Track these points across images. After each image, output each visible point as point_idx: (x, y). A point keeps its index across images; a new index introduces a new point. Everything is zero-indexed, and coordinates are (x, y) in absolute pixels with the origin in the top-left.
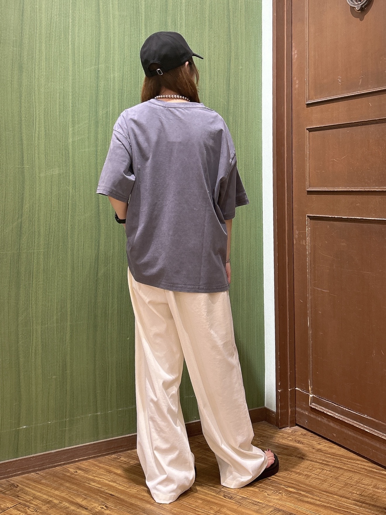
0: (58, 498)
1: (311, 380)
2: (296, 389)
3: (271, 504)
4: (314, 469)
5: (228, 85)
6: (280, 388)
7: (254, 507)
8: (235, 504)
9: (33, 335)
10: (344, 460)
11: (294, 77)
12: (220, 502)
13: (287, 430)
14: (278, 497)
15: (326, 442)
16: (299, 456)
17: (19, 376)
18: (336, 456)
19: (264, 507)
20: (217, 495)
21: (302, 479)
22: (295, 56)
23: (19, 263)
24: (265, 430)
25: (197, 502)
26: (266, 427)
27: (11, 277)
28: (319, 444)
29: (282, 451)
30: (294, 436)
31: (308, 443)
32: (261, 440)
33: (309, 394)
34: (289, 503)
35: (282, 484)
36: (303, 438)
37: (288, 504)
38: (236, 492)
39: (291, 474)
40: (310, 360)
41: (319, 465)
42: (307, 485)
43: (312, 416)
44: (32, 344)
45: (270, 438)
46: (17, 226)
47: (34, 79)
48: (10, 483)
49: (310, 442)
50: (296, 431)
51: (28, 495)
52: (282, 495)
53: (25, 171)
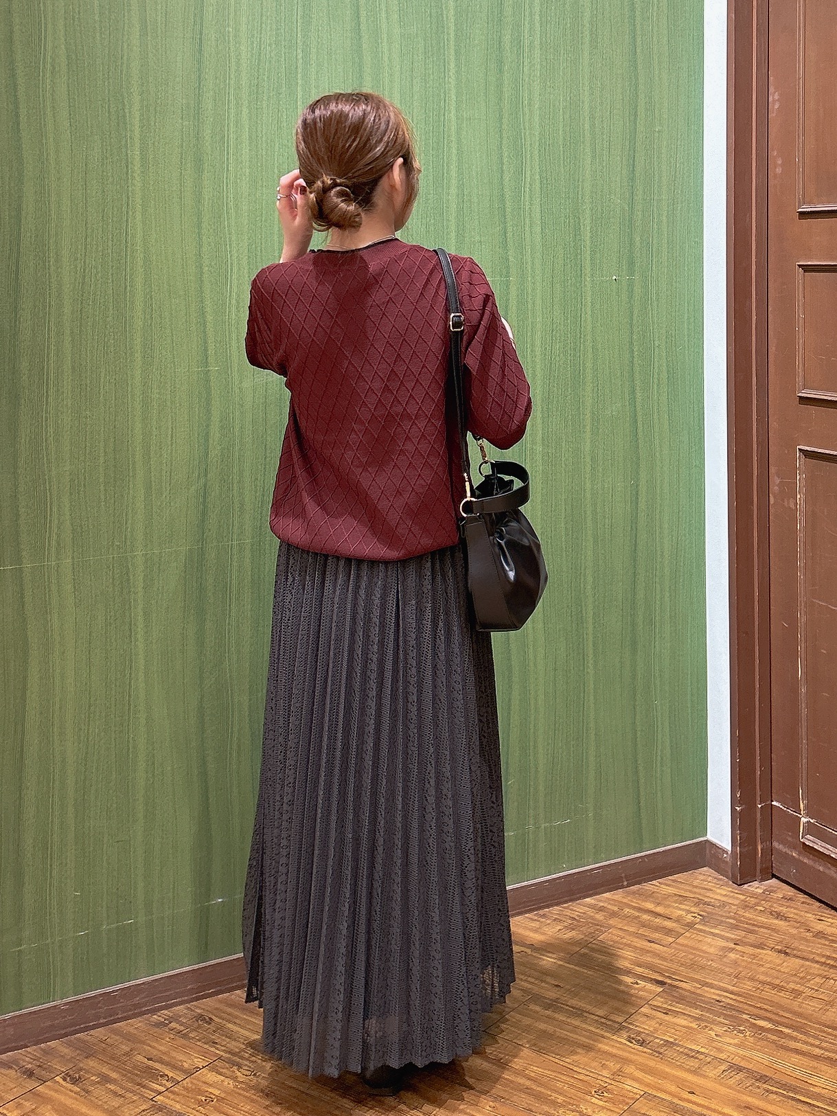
1: (804, 786)
2: (773, 803)
3: (722, 1056)
4: (808, 977)
5: (631, 169)
6: (740, 803)
7: (688, 1063)
8: (650, 1057)
9: (233, 715)
11: (773, 150)
12: (619, 1053)
13: (753, 889)
14: (736, 1041)
15: (835, 915)
16: (780, 948)
17: (207, 799)
19: (709, 1063)
20: (614, 1038)
21: (787, 1001)
22: (775, 106)
23: (201, 569)
24: (706, 889)
26: (710, 882)
27: (187, 598)
28: (818, 920)
29: (744, 938)
30: (767, 901)
31: (798, 917)
32: (701, 913)
33: (799, 815)
34: (760, 1054)
35: (747, 1012)
36: (787, 907)
37: (758, 1056)
38: (651, 1029)
39: (762, 988)
40: (803, 749)
41: (819, 969)
42: (794, 1013)
43: (805, 860)
44: (232, 733)
45: (719, 907)
46: (197, 493)
47: (227, 183)
48: (196, 1014)
49: (801, 916)
50: (771, 891)
51: (235, 1040)
52: (745, 1036)
53: (211, 378)
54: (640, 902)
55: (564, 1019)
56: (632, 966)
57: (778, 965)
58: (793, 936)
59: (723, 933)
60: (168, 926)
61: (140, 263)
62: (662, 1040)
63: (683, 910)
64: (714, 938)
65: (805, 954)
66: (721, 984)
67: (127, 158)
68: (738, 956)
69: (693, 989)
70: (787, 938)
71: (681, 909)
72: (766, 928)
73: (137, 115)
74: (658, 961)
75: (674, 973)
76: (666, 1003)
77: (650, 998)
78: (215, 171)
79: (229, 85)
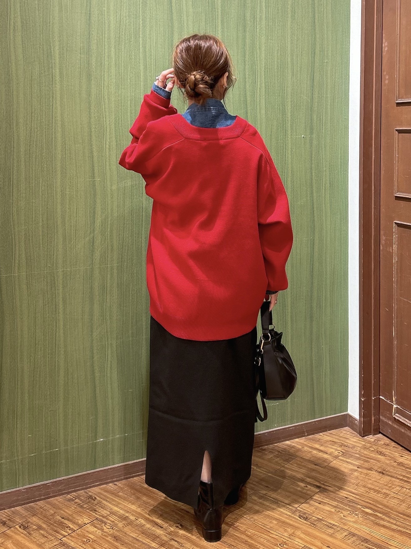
0: (134, 514)
1: (395, 391)
2: (380, 397)
3: (346, 527)
4: (393, 487)
5: (312, 82)
6: (364, 397)
7: (328, 530)
8: (309, 526)
9: (108, 351)
11: (384, 73)
12: (294, 524)
13: (369, 439)
14: (353, 520)
15: (409, 454)
16: (380, 470)
17: (95, 391)
19: (339, 531)
20: (293, 515)
21: (381, 498)
22: (385, 49)
23: (92, 278)
24: (346, 438)
25: (273, 523)
26: (348, 435)
27: (85, 292)
28: (401, 456)
29: (363, 464)
30: (376, 445)
31: (389, 454)
32: (342, 451)
33: (392, 404)
34: (365, 527)
35: (360, 504)
36: (386, 449)
38: (311, 512)
39: (369, 490)
40: (395, 371)
41: (399, 482)
42: (384, 506)
43: (395, 426)
44: (108, 358)
45: (351, 448)
46: (89, 241)
47: (104, 87)
48: (88, 495)
49: (392, 454)
50: (379, 440)
51: (105, 509)
52: (358, 517)
53: (96, 184)
54: (312, 444)
55: (268, 504)
56: (305, 478)
57: (378, 480)
58: (387, 464)
59: (352, 462)
60: (76, 452)
61: (59, 125)
62: (316, 517)
63: (334, 449)
64: (348, 464)
65: (392, 474)
66: (349, 489)
67: (53, 74)
68: (359, 474)
69: (335, 490)
70: (384, 465)
71: (332, 448)
72: (374, 460)
73: (57, 52)
74: (319, 476)
75: (326, 482)
76: (320, 498)
77: (313, 495)
78: (97, 81)
79: (105, 37)
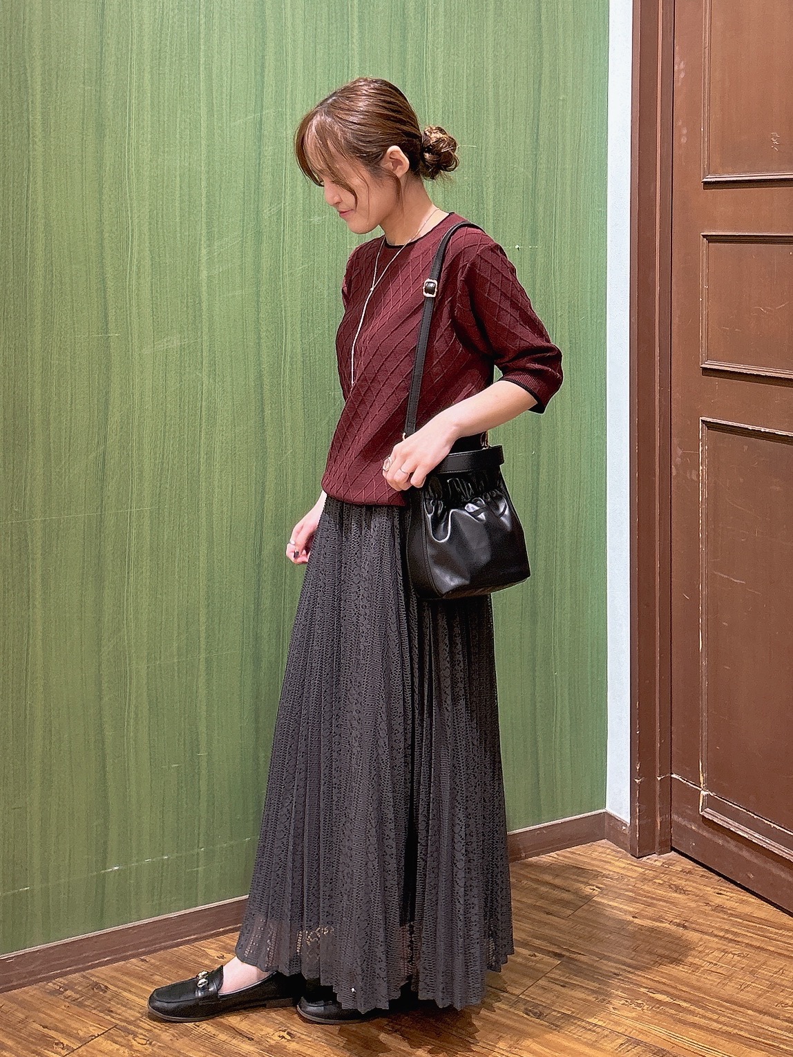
1: (703, 758)
2: (672, 776)
3: (620, 1029)
5: (535, 137)
6: (640, 776)
7: (586, 1036)
8: (547, 1029)
9: (130, 684)
10: (769, 930)
11: (676, 119)
12: (517, 1025)
13: (650, 862)
14: (634, 1014)
15: (734, 890)
16: (678, 921)
17: (104, 767)
18: (754, 922)
19: (607, 1036)
20: (511, 1010)
21: (685, 973)
22: (680, 76)
23: (100, 536)
24: (604, 861)
25: (472, 1025)
26: (608, 854)
27: (86, 565)
28: (718, 893)
29: (643, 910)
30: (666, 874)
31: (696, 891)
32: (601, 886)
33: (699, 788)
34: (657, 1028)
35: (644, 984)
36: (686, 880)
38: (549, 1002)
39: (660, 962)
40: (704, 722)
41: (718, 943)
42: (693, 987)
43: (706, 834)
44: (130, 699)
45: (617, 879)
46: (96, 460)
47: (128, 149)
48: (91, 982)
49: (700, 889)
50: (670, 864)
51: (131, 1009)
52: (643, 1010)
53: (112, 344)
54: (536, 875)
56: (529, 938)
57: (677, 938)
58: (691, 909)
59: (621, 906)
60: (64, 894)
61: (41, 227)
62: (559, 1012)
63: (581, 883)
64: (612, 911)
65: (704, 927)
66: (619, 957)
67: (29, 123)
68: (636, 929)
69: (590, 961)
70: (686, 911)
72: (665, 901)
73: (39, 80)
74: (555, 933)
75: (572, 946)
76: (563, 976)
77: (548, 971)
78: (117, 137)
79: (132, 50)
